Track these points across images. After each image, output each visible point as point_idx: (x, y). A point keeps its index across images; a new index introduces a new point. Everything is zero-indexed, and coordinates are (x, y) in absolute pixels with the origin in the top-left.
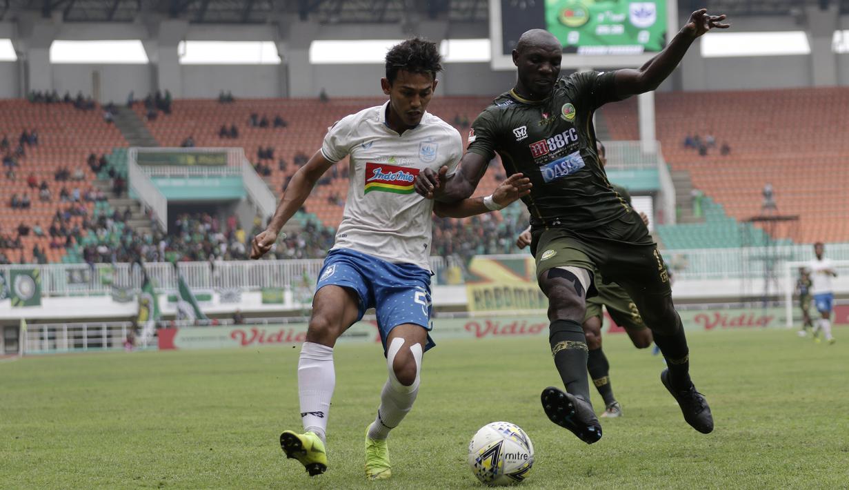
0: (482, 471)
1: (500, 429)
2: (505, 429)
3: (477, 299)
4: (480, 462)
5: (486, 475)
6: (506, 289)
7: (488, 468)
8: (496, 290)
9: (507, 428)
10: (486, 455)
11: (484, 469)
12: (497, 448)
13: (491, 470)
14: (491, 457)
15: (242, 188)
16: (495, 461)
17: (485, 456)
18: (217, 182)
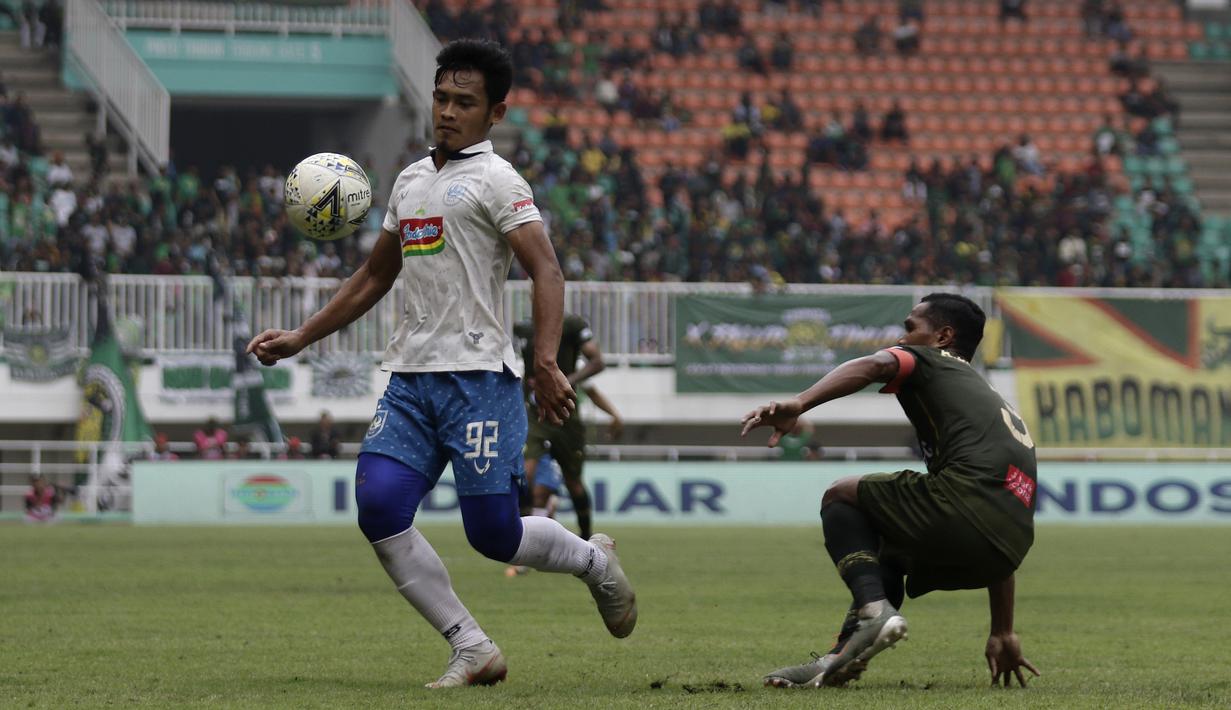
0: (318, 225)
1: (329, 165)
2: (335, 164)
3: (1046, 413)
4: (315, 215)
5: (324, 229)
6: (1130, 384)
7: (327, 220)
8: (1102, 386)
9: (336, 161)
10: (322, 204)
11: (322, 223)
12: (334, 192)
13: (332, 222)
14: (329, 205)
15: (386, 69)
16: (336, 209)
17: (320, 206)
18: (315, 50)
